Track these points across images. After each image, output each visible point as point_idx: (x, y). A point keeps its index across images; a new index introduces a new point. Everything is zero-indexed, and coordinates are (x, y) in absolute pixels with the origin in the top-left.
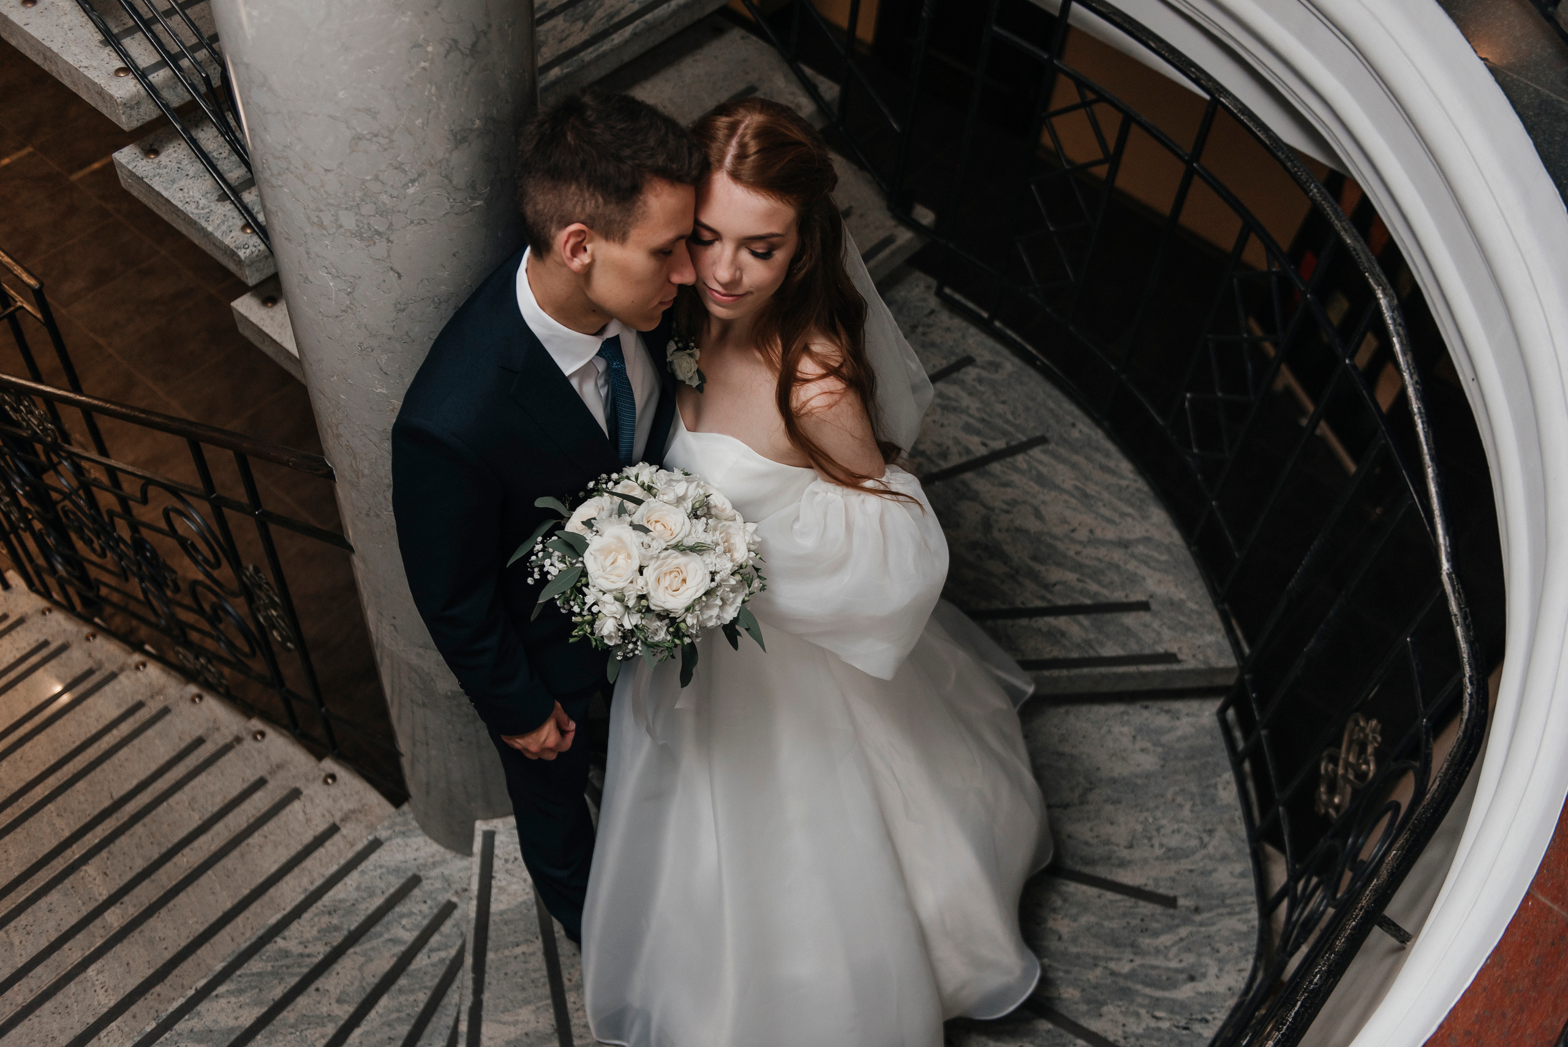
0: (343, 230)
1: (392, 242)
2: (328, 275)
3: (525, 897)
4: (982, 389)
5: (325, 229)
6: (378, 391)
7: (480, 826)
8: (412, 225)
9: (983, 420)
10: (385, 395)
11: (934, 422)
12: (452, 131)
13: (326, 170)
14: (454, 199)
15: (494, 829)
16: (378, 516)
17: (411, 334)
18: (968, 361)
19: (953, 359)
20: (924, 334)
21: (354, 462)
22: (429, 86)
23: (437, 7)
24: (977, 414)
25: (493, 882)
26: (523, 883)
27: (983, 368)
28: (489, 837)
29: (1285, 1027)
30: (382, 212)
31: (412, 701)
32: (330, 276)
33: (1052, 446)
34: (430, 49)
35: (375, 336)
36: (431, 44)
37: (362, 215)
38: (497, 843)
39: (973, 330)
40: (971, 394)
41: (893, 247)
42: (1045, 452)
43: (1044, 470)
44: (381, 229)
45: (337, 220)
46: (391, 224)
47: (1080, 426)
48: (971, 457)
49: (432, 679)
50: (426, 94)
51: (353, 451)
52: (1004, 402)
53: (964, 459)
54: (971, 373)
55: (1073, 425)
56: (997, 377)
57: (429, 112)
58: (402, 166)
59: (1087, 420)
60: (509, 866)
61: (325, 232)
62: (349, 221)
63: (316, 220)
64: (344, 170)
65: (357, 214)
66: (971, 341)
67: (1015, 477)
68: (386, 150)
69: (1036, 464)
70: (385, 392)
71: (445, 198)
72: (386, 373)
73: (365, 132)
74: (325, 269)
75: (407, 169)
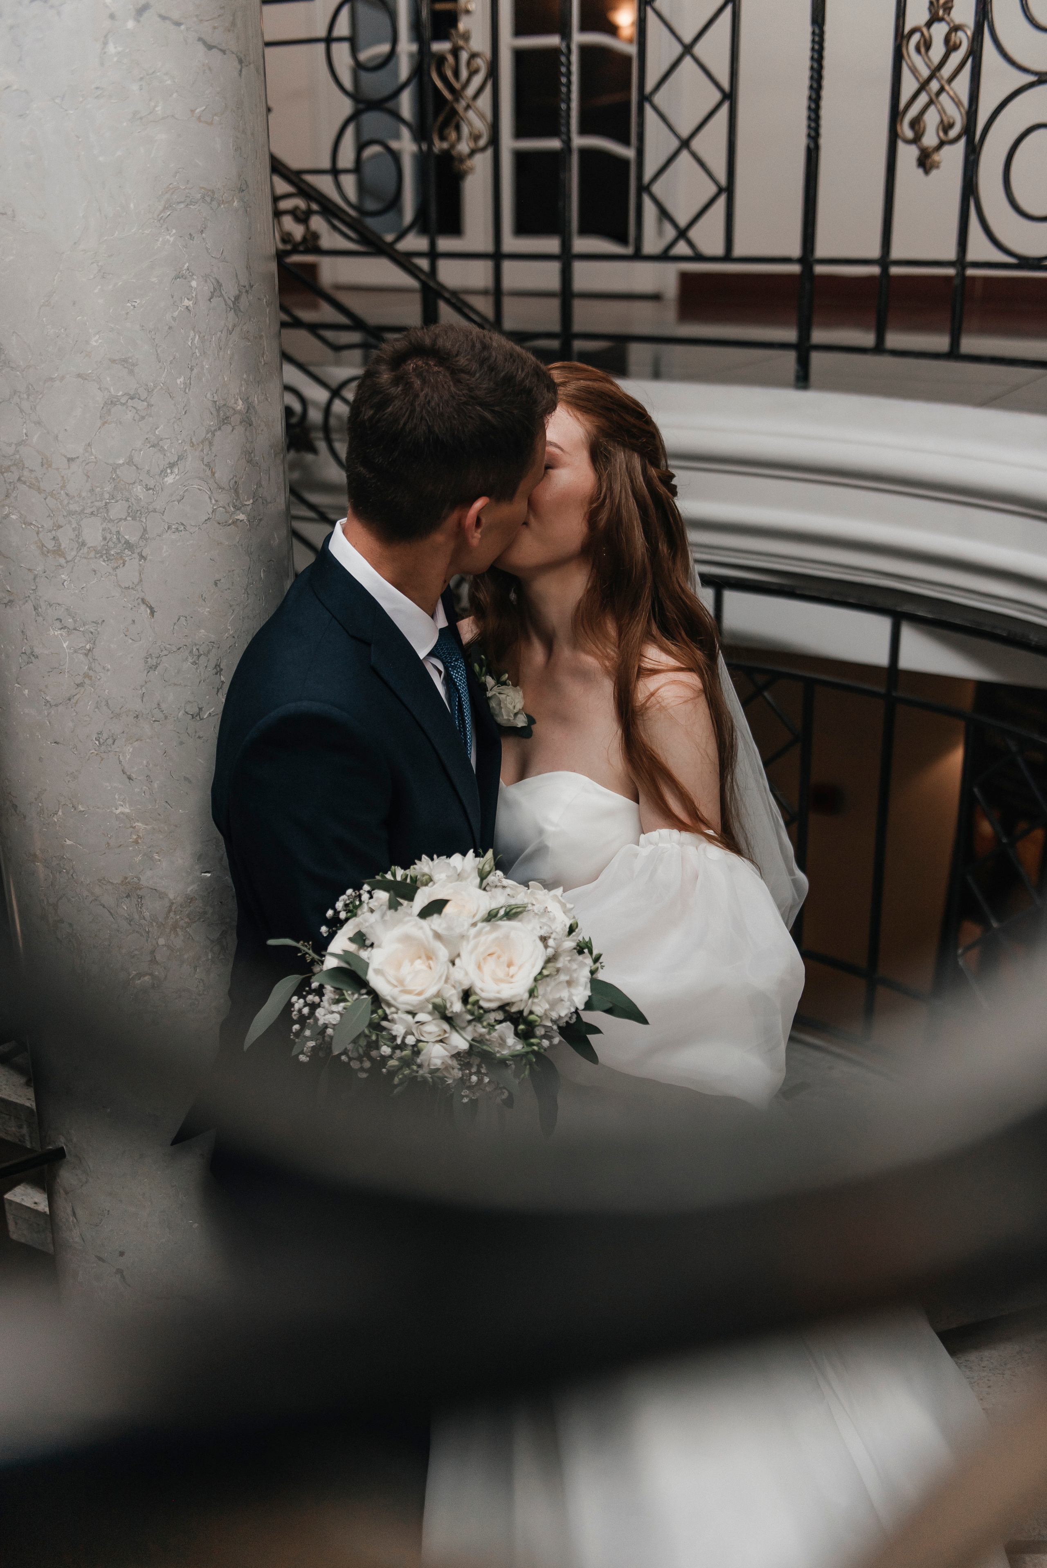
0: (85, 550)
1: (145, 559)
5: (63, 554)
6: (118, 812)
8: (169, 532)
10: (127, 816)
12: (215, 402)
13: (71, 460)
14: (216, 501)
17: (163, 706)
22: (192, 334)
23: (202, 232)
30: (134, 514)
32: (64, 632)
34: (194, 284)
35: (118, 716)
36: (195, 277)
37: (111, 521)
44: (133, 540)
45: (77, 536)
46: (145, 530)
47: (839, 1070)
50: (190, 343)
55: (831, 1068)
57: (192, 370)
58: (161, 443)
59: (844, 1062)
61: (62, 561)
62: (93, 533)
63: (51, 545)
64: (92, 454)
65: (104, 519)
68: (143, 418)
70: (127, 811)
71: (207, 496)
72: (130, 778)
73: (120, 393)
74: (58, 625)
75: (166, 448)
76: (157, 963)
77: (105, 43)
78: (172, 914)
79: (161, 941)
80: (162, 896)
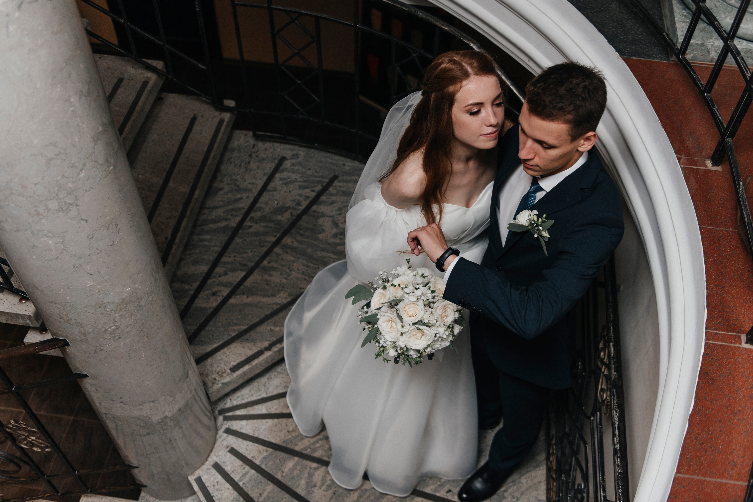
0: (51, 211)
1: (78, 206)
2: (48, 238)
3: (233, 496)
4: (296, 168)
5: (41, 215)
6: (88, 285)
7: (192, 479)
8: (86, 193)
9: (305, 181)
10: (93, 285)
11: (285, 192)
12: (92, 137)
13: (36, 184)
14: (101, 171)
15: (198, 475)
16: (102, 350)
17: (99, 248)
18: (283, 159)
19: (276, 161)
20: (257, 156)
21: (82, 329)
22: (76, 119)
23: (70, 77)
24: (302, 180)
25: (214, 499)
26: (228, 491)
27: (291, 159)
28: (199, 480)
29: (613, 340)
30: (70, 193)
31: (140, 436)
32: (49, 239)
33: (341, 178)
34: (72, 100)
35: (81, 258)
36: (72, 97)
37: (60, 199)
38: (204, 481)
39: (277, 145)
40: (293, 172)
41: (225, 123)
42: (339, 181)
43: (344, 189)
44: (72, 202)
45: (47, 208)
46: (76, 197)
47: (347, 164)
48: (311, 199)
49: (150, 418)
50: (76, 123)
51: (80, 323)
52: (309, 169)
53: (308, 201)
54: (287, 164)
55: (344, 165)
56: (300, 159)
57: (80, 132)
58: (74, 165)
59: (348, 160)
60: (216, 487)
61: (42, 217)
62: (53, 205)
63: (34, 213)
64: (45, 180)
65: (57, 199)
66: (279, 150)
67: (334, 198)
68: (64, 160)
69: (339, 188)
71: (98, 172)
73: (52, 155)
74: (45, 236)
75: (77, 165)
76: (116, 322)
77: (7, 27)
78: (118, 306)
79: (116, 315)
80: (113, 303)
